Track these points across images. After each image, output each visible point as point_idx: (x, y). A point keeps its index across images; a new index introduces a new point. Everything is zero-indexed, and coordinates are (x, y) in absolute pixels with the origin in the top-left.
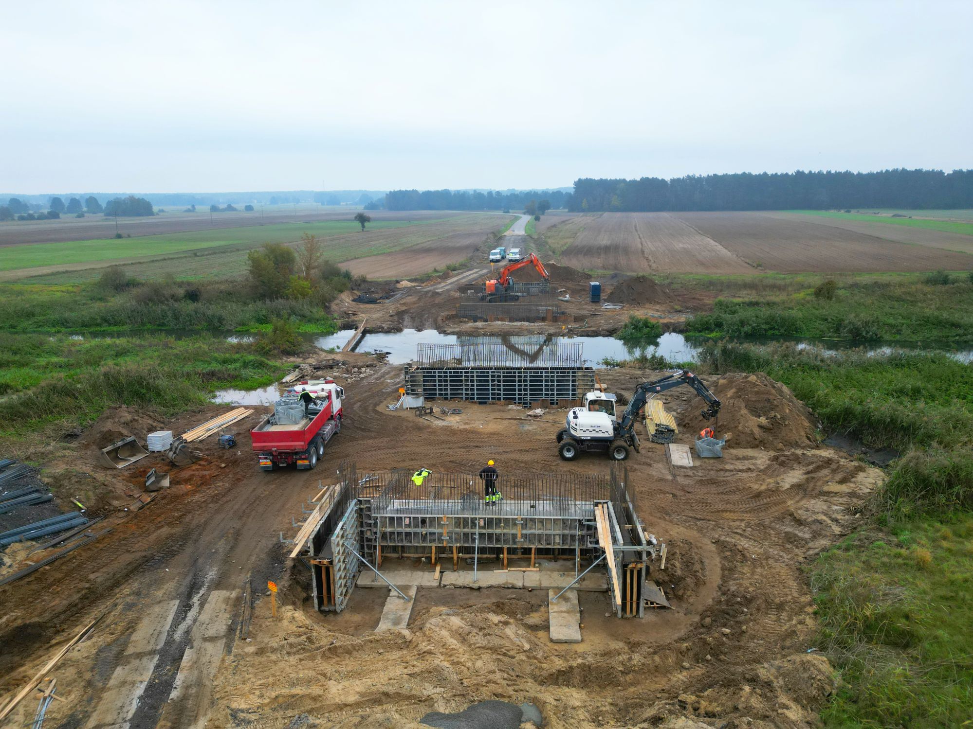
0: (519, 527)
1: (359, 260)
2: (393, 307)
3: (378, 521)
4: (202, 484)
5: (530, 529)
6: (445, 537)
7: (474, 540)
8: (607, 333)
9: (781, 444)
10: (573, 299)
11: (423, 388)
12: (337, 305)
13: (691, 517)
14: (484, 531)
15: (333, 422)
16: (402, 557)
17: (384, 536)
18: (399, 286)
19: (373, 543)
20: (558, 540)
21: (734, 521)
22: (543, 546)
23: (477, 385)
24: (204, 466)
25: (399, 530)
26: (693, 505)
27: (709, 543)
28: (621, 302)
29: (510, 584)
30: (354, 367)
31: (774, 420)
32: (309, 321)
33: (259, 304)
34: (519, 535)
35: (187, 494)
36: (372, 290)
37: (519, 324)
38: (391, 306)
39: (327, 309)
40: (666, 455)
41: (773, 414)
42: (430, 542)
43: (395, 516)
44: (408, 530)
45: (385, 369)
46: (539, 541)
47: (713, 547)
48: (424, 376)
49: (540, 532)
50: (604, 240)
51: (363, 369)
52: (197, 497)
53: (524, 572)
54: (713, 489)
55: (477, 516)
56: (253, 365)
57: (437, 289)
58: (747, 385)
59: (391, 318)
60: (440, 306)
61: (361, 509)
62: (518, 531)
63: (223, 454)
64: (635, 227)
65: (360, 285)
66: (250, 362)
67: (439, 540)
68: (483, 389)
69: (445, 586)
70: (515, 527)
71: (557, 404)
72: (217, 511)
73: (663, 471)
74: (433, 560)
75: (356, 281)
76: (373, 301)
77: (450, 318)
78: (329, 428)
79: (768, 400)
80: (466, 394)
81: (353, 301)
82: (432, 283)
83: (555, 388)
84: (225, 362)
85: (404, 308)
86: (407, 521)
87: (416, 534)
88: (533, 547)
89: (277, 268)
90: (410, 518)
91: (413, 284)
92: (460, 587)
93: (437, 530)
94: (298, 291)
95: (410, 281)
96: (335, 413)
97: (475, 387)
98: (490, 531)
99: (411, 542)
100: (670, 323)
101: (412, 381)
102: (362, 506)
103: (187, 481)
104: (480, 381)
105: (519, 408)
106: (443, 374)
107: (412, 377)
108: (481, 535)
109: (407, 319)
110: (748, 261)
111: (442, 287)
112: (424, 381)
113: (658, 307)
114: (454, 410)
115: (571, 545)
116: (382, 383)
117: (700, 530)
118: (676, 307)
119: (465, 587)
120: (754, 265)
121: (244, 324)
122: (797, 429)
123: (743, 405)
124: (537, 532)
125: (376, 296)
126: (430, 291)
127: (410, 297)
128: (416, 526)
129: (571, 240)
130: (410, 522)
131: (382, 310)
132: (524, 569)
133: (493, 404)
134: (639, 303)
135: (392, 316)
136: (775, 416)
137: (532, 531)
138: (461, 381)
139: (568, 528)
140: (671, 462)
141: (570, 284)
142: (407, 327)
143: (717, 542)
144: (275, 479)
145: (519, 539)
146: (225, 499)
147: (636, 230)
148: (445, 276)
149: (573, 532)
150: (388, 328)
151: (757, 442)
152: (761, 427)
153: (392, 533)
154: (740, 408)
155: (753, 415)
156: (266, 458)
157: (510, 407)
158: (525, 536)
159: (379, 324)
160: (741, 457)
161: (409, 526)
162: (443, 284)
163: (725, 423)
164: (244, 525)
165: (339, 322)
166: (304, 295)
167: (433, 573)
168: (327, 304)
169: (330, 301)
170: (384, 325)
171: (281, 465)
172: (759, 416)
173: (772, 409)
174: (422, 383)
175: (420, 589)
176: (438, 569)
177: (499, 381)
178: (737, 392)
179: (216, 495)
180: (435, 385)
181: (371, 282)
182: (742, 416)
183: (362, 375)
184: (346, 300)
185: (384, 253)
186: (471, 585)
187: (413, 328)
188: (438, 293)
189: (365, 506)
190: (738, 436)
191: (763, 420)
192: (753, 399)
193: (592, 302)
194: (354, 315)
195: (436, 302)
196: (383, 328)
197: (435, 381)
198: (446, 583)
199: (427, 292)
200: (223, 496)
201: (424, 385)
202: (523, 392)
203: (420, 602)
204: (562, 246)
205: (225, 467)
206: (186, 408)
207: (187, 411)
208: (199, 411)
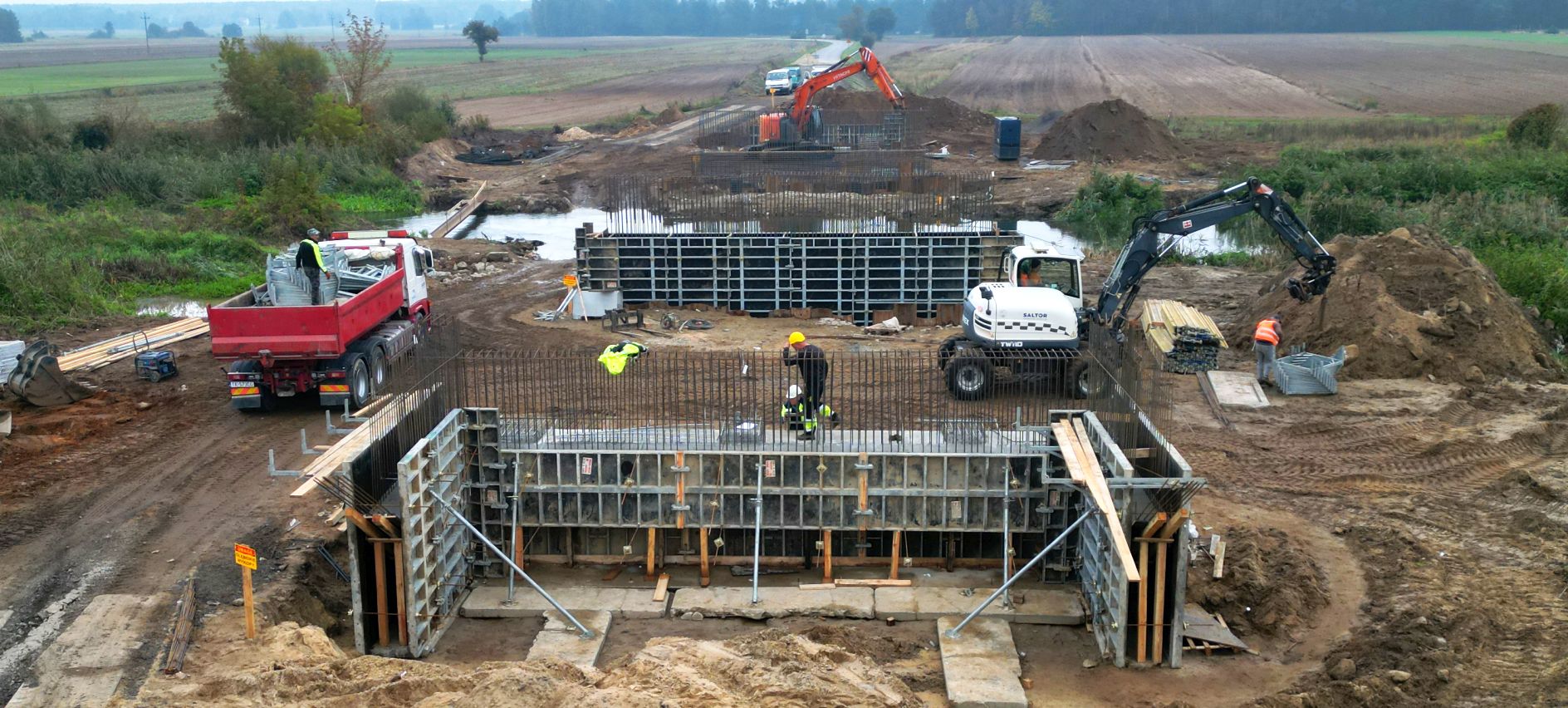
0: (863, 479)
1: (470, 102)
2: (548, 170)
3: (516, 465)
4: (92, 434)
5: (890, 484)
6: (681, 505)
7: (750, 515)
8: (1039, 212)
9: (1476, 368)
10: (957, 157)
11: (619, 279)
12: (421, 162)
13: (1276, 490)
14: (776, 490)
15: (407, 324)
16: (575, 563)
17: (530, 501)
18: (560, 137)
19: (503, 522)
20: (957, 511)
21: (1383, 495)
22: (923, 527)
23: (746, 273)
24: (98, 406)
25: (569, 487)
26: (1280, 469)
27: (1326, 534)
28: (1067, 157)
29: (842, 607)
30: (458, 260)
31: (1456, 317)
32: (358, 190)
33: (245, 153)
34: (862, 500)
36: (503, 142)
37: (835, 196)
38: (543, 169)
39: (399, 169)
40: (1201, 390)
41: (1454, 302)
42: (644, 519)
43: (558, 452)
44: (589, 488)
45: (528, 266)
46: (912, 517)
47: (1338, 542)
48: (622, 252)
49: (914, 491)
50: (1021, 74)
51: (480, 266)
52: (79, 456)
53: (874, 587)
54: (1323, 442)
55: (760, 453)
56: (226, 252)
57: (650, 141)
58: (1390, 246)
59: (544, 187)
60: (654, 167)
61: (473, 434)
62: (861, 490)
63: (146, 389)
64: (1085, 55)
65: (473, 135)
66: (217, 246)
67: (664, 513)
68: (759, 283)
69: (680, 613)
70: (852, 481)
71: (934, 315)
72: (124, 479)
73: (1199, 416)
74: (651, 566)
75: (465, 128)
76: (507, 161)
77: (674, 185)
78: (398, 332)
79: (1442, 276)
80: (720, 295)
81: (457, 158)
82: (636, 132)
83: (930, 279)
84: (161, 246)
85: (573, 171)
86: (587, 467)
87: (609, 497)
88: (897, 529)
89: (283, 82)
90: (594, 457)
91: (594, 136)
92: (718, 617)
93: (659, 489)
94: (333, 128)
95: (589, 129)
96: (412, 302)
97: (742, 279)
98: (792, 490)
99: (596, 520)
100: (1182, 191)
101: (593, 263)
102: (476, 427)
103: (54, 428)
104: (753, 263)
105: (844, 322)
106: (665, 247)
107: (592, 252)
108: (769, 500)
109: (580, 190)
110: (1342, 100)
111: (658, 138)
112: (622, 263)
113: (1151, 166)
114: (694, 322)
115: (989, 525)
116: (524, 285)
117: (1304, 512)
118: (1193, 165)
119: (729, 617)
120: (1358, 106)
121: (209, 196)
122: (1512, 338)
123: (1382, 287)
124: (906, 491)
125: (514, 154)
126: (632, 145)
127: (587, 155)
128: (610, 479)
129: (947, 73)
130: (595, 470)
131: (523, 174)
132: (874, 582)
133: (784, 316)
134: (1108, 159)
135: (545, 182)
136: (1459, 308)
137: (895, 489)
138: (709, 263)
139: (983, 482)
140: (1215, 400)
141: (948, 134)
142: (580, 203)
143: (1346, 533)
145: (862, 508)
146: (143, 458)
147: (1088, 60)
148: (667, 118)
149: (995, 491)
150: (537, 203)
151: (1418, 365)
152: (1426, 332)
153: (550, 497)
154: (1374, 292)
155: (1407, 308)
156: (245, 378)
157: (823, 321)
158: (875, 502)
159: (516, 196)
160: (1382, 393)
161: (592, 478)
162: (661, 133)
163: (1340, 326)
165: (426, 194)
166: (346, 139)
167: (651, 591)
168: (398, 161)
169: (405, 156)
170: (527, 198)
171: (281, 394)
172: (1422, 309)
173: (1452, 293)
174: (616, 268)
175: (618, 618)
176: (663, 583)
177: (798, 263)
178: (1365, 262)
179: (123, 452)
180: (648, 274)
181: (497, 131)
182: (1380, 308)
183: (476, 275)
184: (442, 156)
185: (529, 93)
186: (745, 611)
187: (596, 205)
188: (650, 148)
189: (484, 426)
190: (1373, 350)
191: (1430, 317)
192: (1406, 273)
193: (1002, 160)
194: (459, 180)
195: (647, 161)
196: (525, 203)
197: (647, 263)
198: (683, 608)
199: (625, 147)
200: (141, 453)
201: (622, 273)
202: (854, 290)
203: (620, 643)
204: (925, 80)
205: (147, 409)
206: (63, 318)
207: (66, 324)
208: (96, 326)
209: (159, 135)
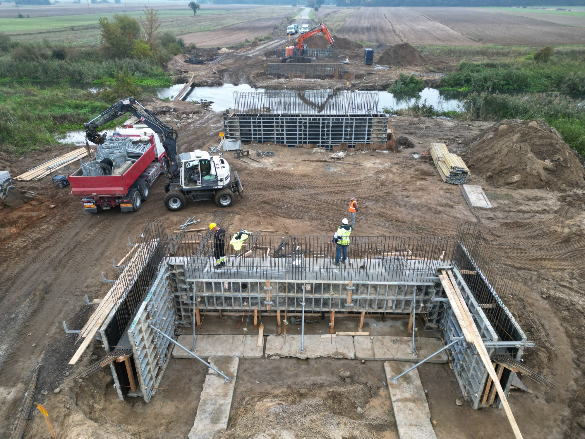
0: (350, 293)
1: (191, 34)
2: (215, 67)
3: (194, 286)
4: (28, 226)
5: (362, 293)
6: (268, 302)
7: (299, 305)
8: (382, 88)
9: (564, 185)
10: (352, 62)
11: (239, 132)
12: (172, 64)
13: (510, 266)
14: (310, 296)
15: (158, 164)
16: (223, 316)
17: (203, 301)
18: (220, 52)
19: (190, 307)
20: (390, 304)
21: (555, 270)
22: (375, 309)
23: (287, 131)
24: (34, 206)
25: (218, 294)
26: (508, 251)
27: (539, 298)
28: (389, 64)
29: (341, 354)
30: (183, 113)
31: (557, 163)
32: (151, 76)
33: (111, 62)
34: (349, 300)
35: (9, 238)
36: (200, 54)
37: (313, 80)
38: (214, 66)
39: (165, 67)
40: (462, 196)
41: (557, 157)
42: (253, 305)
43: (213, 280)
44: (227, 294)
45: (208, 115)
46: (370, 305)
47: (545, 304)
48: (241, 122)
49: (372, 297)
50: (365, 23)
51: (191, 115)
52: (19, 242)
53: (353, 336)
54: (519, 232)
55: (304, 281)
56: (100, 110)
57: (249, 54)
58: (531, 130)
59: (214, 75)
60: (251, 66)
61: (174, 275)
62: (348, 297)
63: (57, 193)
64: (385, 15)
65: (190, 51)
66: (97, 108)
67: (261, 303)
68: (291, 134)
69: (269, 356)
70: (345, 292)
71: (354, 147)
72: (34, 260)
73: (465, 213)
75: (188, 47)
76: (201, 63)
77: (258, 75)
78: (154, 170)
79: (551, 144)
80: (277, 138)
81: (185, 62)
82: (245, 50)
83: (353, 133)
84: (77, 107)
85: (224, 68)
86: (226, 286)
87: (236, 298)
88: (363, 311)
89: (123, 34)
90: (229, 283)
91: (231, 51)
92: (286, 357)
93: (259, 295)
94: (141, 52)
95: (229, 48)
96: (159, 155)
97: (285, 132)
98: (317, 296)
99: (231, 305)
100: (429, 80)
101: (230, 126)
102: (174, 272)
103: (12, 223)
104: (289, 127)
105: (322, 150)
106: (257, 121)
107: (230, 122)
108: (307, 300)
109: (226, 76)
111: (252, 53)
112: (241, 126)
113: (416, 68)
114: (268, 153)
115: (404, 309)
116: (206, 127)
117: (525, 281)
118: (430, 68)
119: (291, 358)
121: (99, 78)
122: (577, 171)
123: (529, 149)
124: (369, 297)
125: (203, 59)
126: (243, 55)
127: (228, 60)
128: (236, 290)
129: (342, 23)
130: (230, 287)
131: (207, 69)
132: (353, 333)
133: (300, 147)
134: (402, 65)
135: (214, 73)
136: (559, 159)
137: (364, 296)
138: (273, 126)
139: (403, 293)
140: (470, 203)
141: (347, 52)
142: (226, 82)
143: (548, 298)
144: (100, 222)
145: (349, 304)
146: (45, 245)
147: (386, 17)
148: (254, 45)
149: (408, 297)
150: (212, 82)
151: (543, 184)
152: (546, 169)
153: (209, 298)
154: (526, 151)
155: (538, 158)
156: (89, 202)
157: (315, 150)
158: (355, 301)
159: (204, 79)
160: (532, 197)
161: (229, 290)
162: (253, 51)
163: (513, 166)
164: (57, 278)
165: (174, 78)
166: (146, 56)
167: (256, 337)
168: (164, 64)
169: (167, 62)
170: (208, 80)
171: (104, 209)
172: (544, 159)
173: (555, 153)
174: (239, 128)
175: (242, 360)
176: (261, 331)
177: (305, 127)
178: (521, 137)
179: (38, 239)
180: (250, 130)
181: (199, 49)
182: (529, 159)
183: (189, 121)
184: (179, 61)
185: (209, 30)
186: (298, 356)
187: (231, 83)
188: (249, 57)
189: (178, 271)
190: (526, 177)
191: (548, 163)
192: (538, 143)
193: (367, 64)
194: (185, 72)
195: (248, 63)
196: (207, 82)
197: (250, 126)
198: (271, 353)
199: (241, 56)
200: (45, 240)
201: (241, 130)
202: (326, 137)
203: (243, 380)
204: (337, 26)
205: (54, 208)
206: (34, 147)
207: (35, 150)
208: (47, 150)
209: (82, 53)
